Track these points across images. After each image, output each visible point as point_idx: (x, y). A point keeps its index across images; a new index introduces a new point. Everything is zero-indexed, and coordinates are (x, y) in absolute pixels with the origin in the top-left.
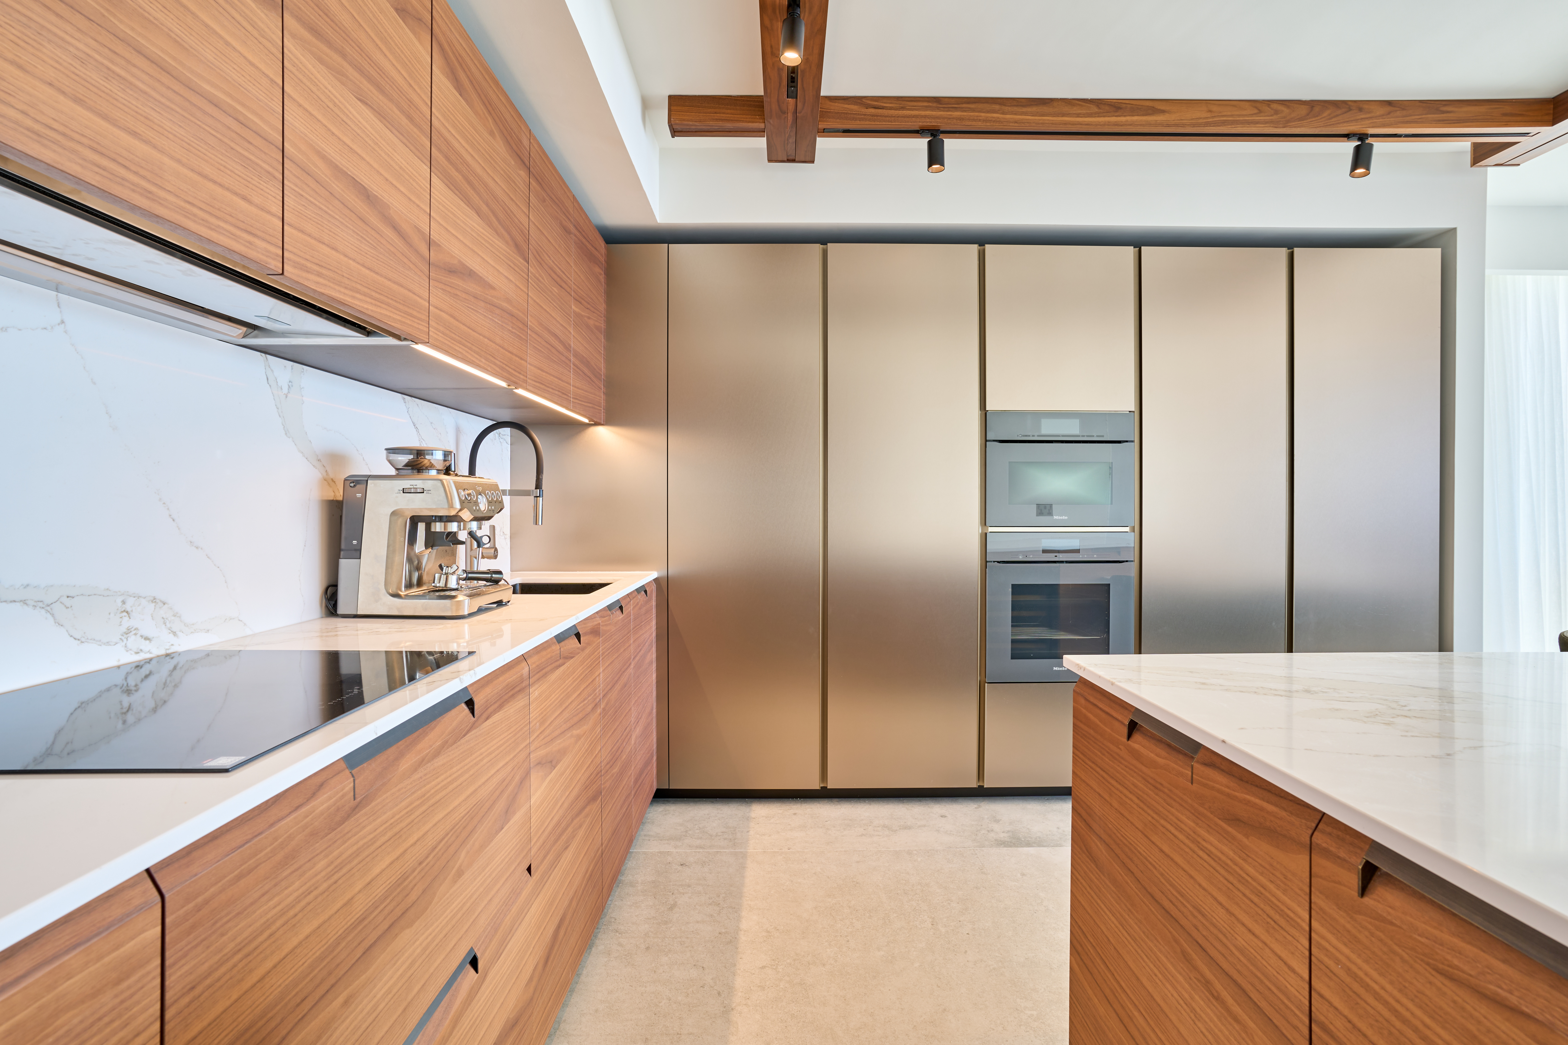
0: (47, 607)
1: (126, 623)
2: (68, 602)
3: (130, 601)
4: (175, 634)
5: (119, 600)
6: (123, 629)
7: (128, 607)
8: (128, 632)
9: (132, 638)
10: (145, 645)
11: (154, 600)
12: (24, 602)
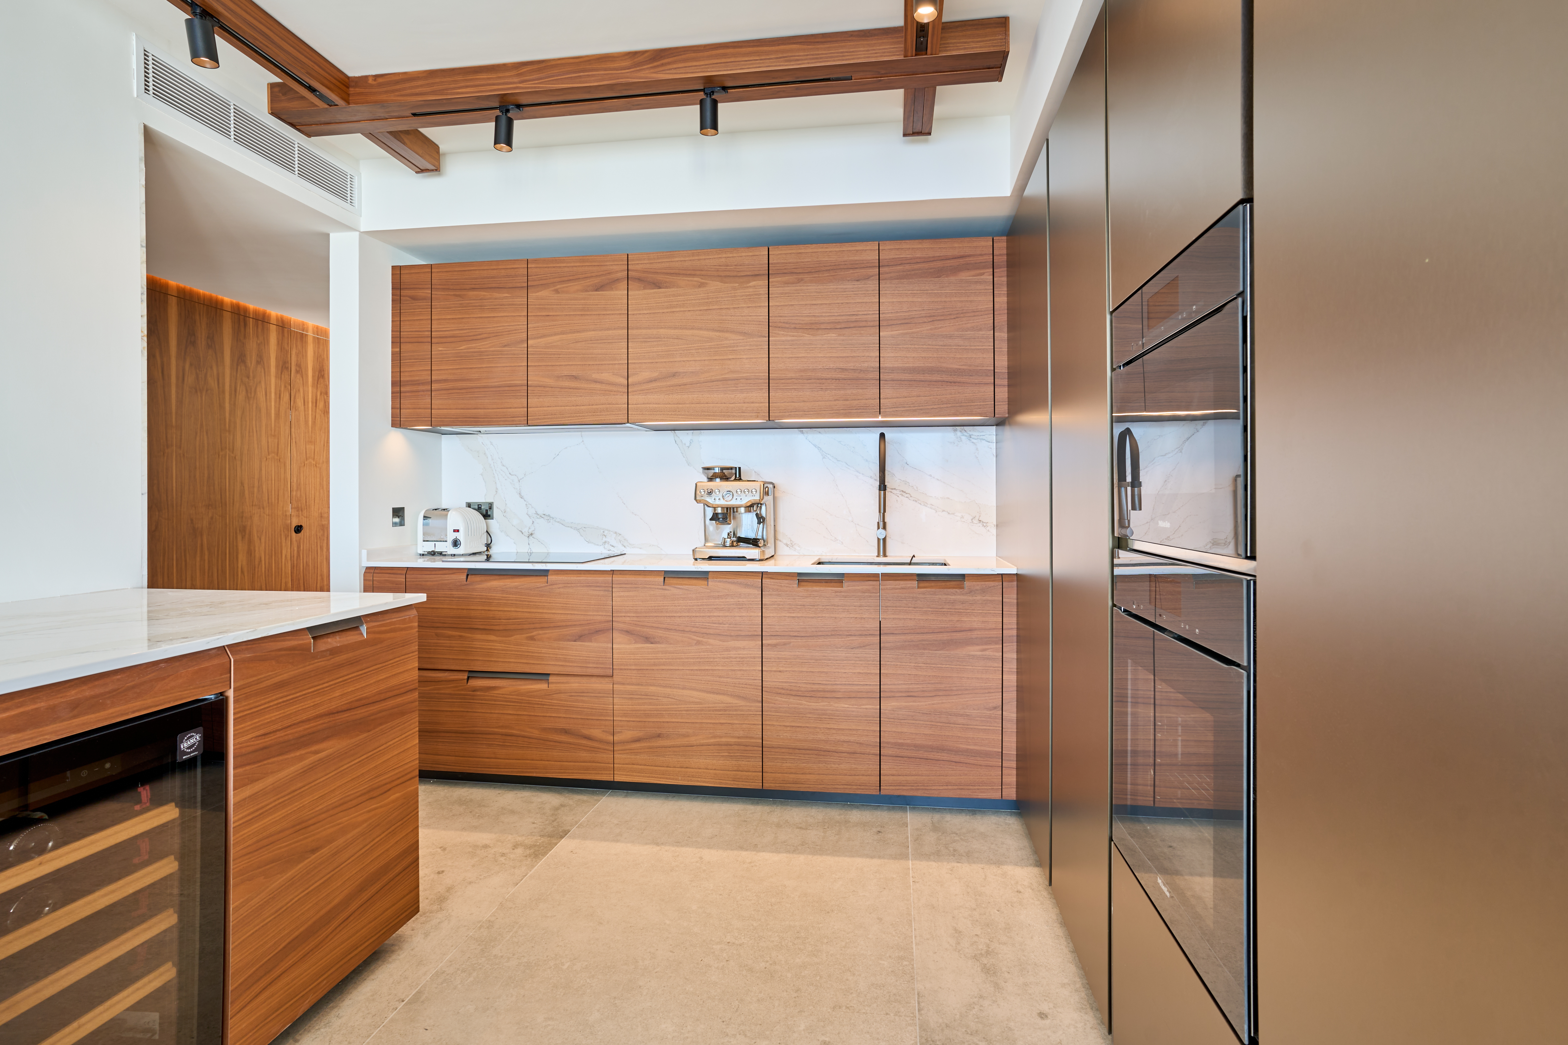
0: (578, 530)
1: (604, 539)
2: (584, 529)
3: (606, 533)
4: (625, 547)
5: (602, 531)
6: (604, 541)
7: (605, 534)
8: (605, 542)
9: (607, 545)
10: (612, 548)
11: (616, 533)
12: (571, 527)
